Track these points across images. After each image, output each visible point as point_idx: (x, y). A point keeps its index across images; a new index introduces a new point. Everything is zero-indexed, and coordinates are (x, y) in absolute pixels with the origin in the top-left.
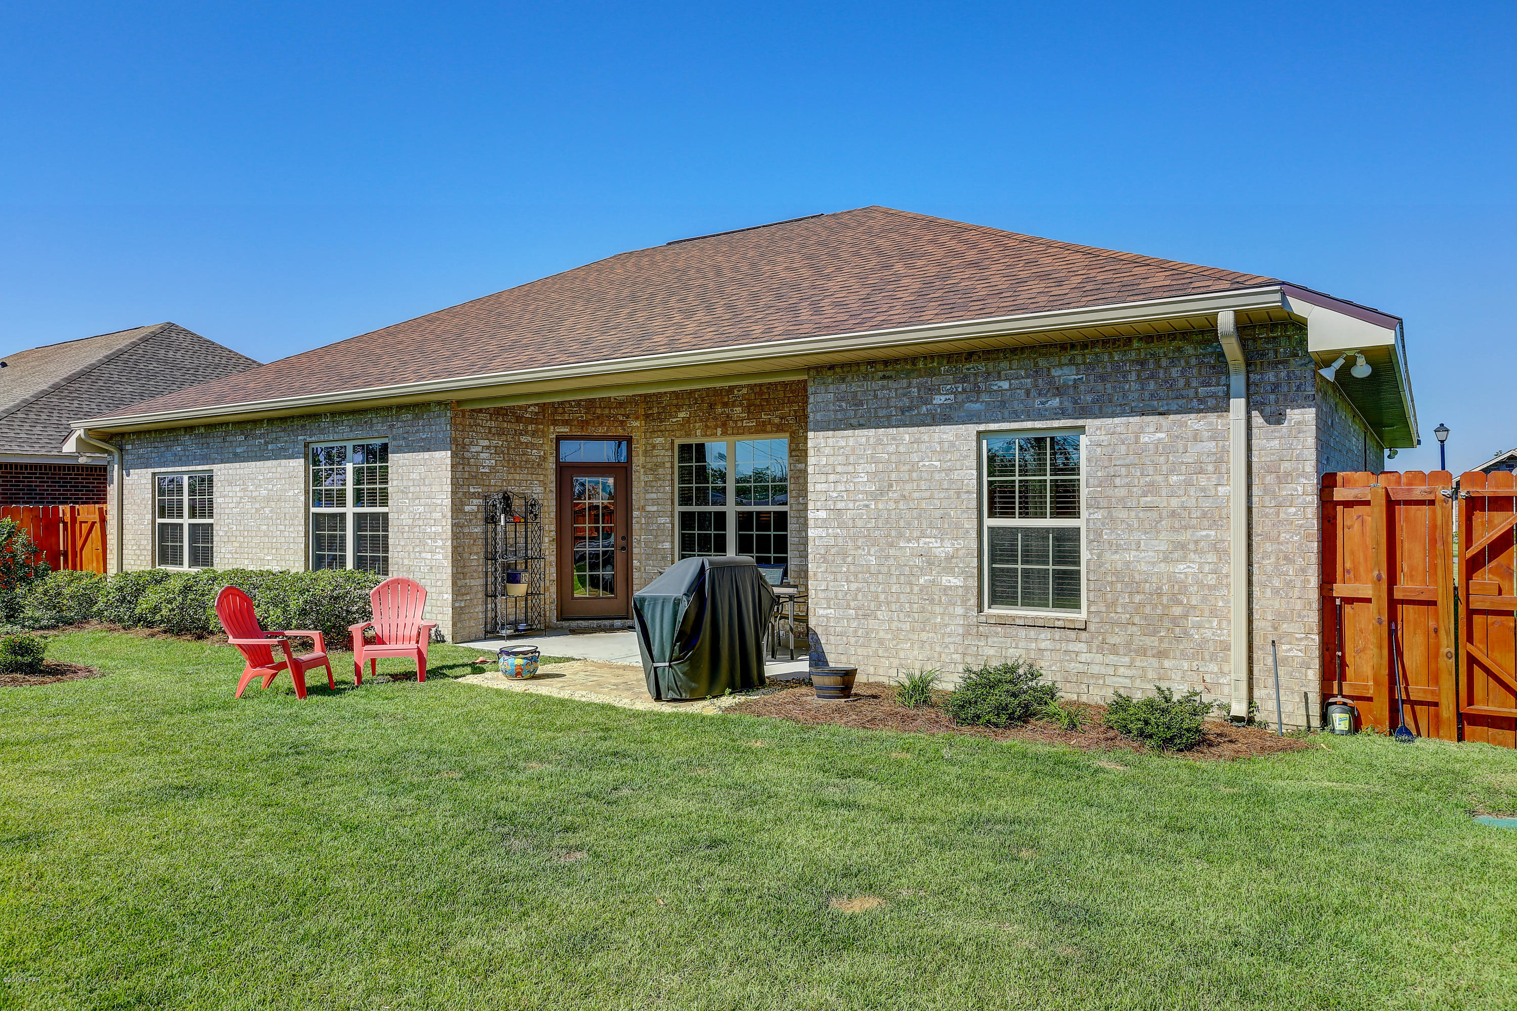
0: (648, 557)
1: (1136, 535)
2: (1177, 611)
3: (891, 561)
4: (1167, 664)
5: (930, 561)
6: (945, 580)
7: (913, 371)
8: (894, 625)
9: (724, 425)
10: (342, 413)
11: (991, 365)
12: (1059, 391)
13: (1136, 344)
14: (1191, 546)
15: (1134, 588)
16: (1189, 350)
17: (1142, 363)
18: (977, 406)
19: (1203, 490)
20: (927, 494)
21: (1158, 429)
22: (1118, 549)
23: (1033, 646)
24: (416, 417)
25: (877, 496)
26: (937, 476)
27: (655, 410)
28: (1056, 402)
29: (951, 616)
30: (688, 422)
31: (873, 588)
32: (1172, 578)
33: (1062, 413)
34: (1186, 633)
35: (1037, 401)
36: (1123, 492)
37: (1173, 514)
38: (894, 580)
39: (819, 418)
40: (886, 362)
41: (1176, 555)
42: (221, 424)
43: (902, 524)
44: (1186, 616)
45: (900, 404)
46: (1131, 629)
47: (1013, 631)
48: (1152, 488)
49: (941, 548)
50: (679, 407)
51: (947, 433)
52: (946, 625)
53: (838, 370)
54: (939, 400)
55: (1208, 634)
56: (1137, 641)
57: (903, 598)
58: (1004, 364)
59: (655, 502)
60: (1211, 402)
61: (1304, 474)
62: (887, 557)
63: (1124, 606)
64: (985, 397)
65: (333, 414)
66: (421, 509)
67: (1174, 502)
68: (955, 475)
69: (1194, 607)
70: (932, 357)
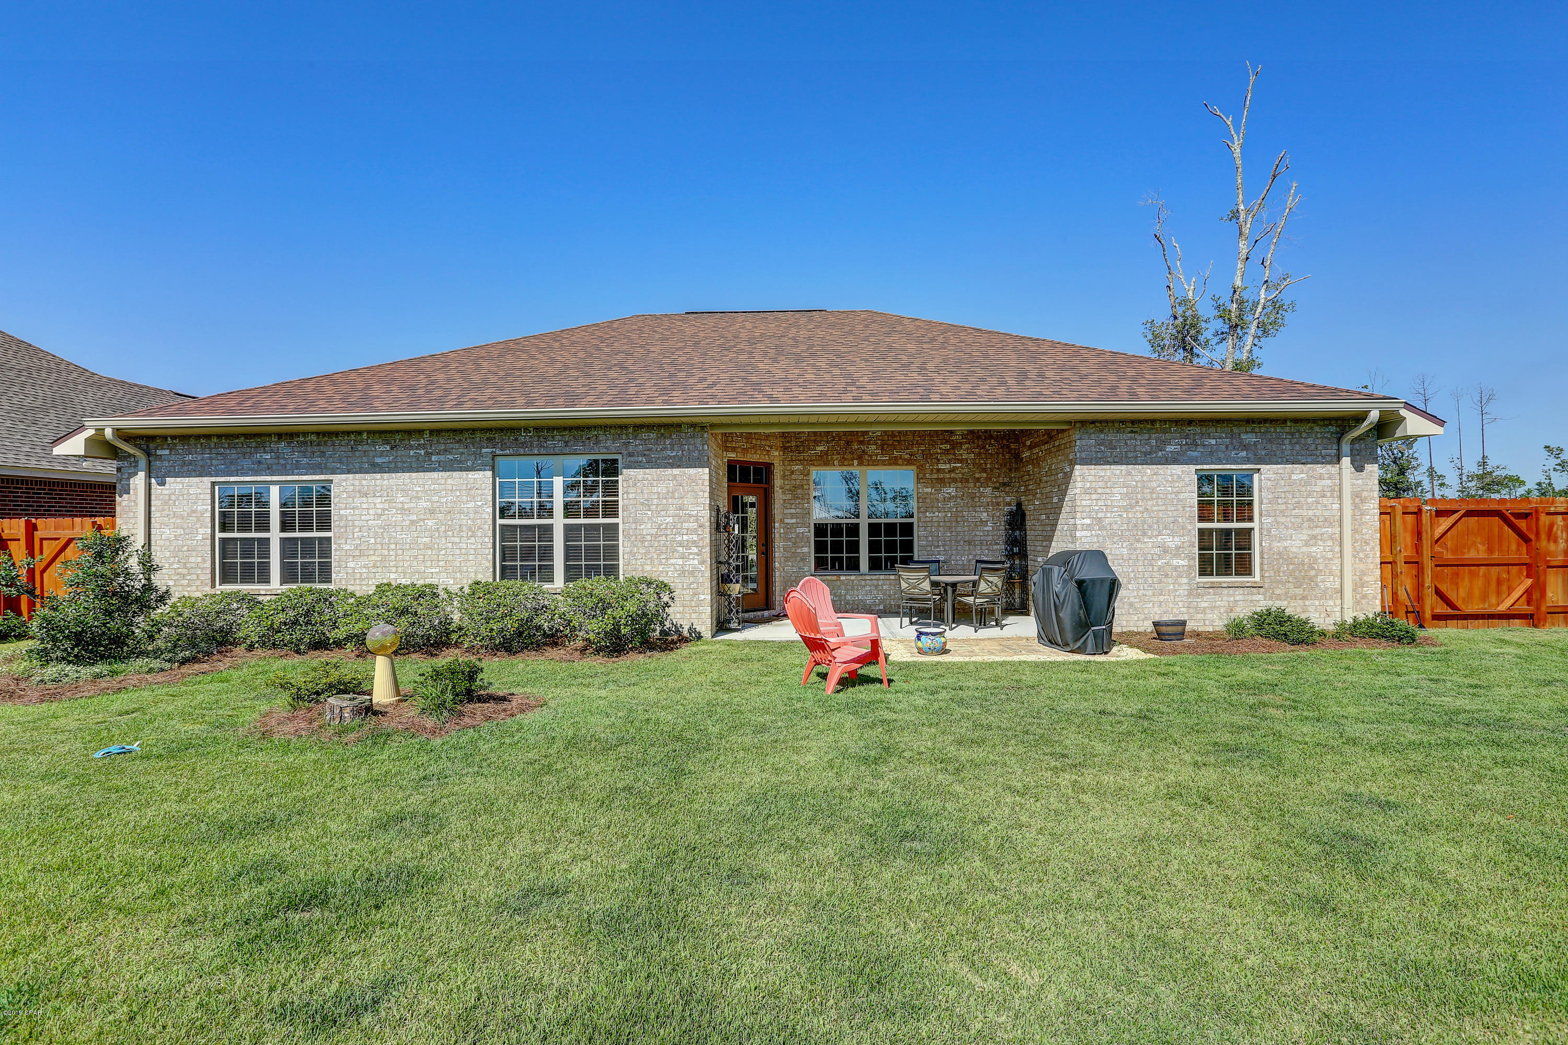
0: (787, 559)
1: (1291, 531)
2: (1312, 573)
3: (1138, 551)
4: (1307, 603)
5: (1166, 550)
6: (1175, 562)
7: (1152, 429)
8: (1141, 593)
9: (860, 458)
11: (1204, 429)
12: (1245, 447)
13: (1289, 424)
14: (1319, 537)
15: (1289, 560)
16: (1317, 429)
17: (1292, 434)
18: (1196, 454)
19: (1325, 506)
20: (1163, 508)
21: (1302, 472)
22: (1281, 540)
23: (1232, 599)
24: (662, 436)
25: (1126, 509)
26: (1169, 496)
27: (793, 444)
28: (1244, 454)
29: (1180, 584)
30: (827, 455)
31: (1125, 570)
32: (1309, 555)
33: (1248, 461)
34: (1317, 585)
35: (1233, 453)
36: (1283, 507)
37: (1310, 520)
38: (1141, 563)
39: (1084, 456)
40: (1133, 422)
41: (1311, 542)
43: (1146, 527)
44: (1316, 576)
45: (1144, 450)
46: (1288, 585)
47: (1219, 590)
48: (1298, 505)
49: (1172, 542)
50: (817, 443)
51: (1177, 469)
52: (1176, 591)
53: (1098, 425)
54: (1169, 448)
55: (1328, 585)
56: (1291, 592)
57: (1146, 575)
58: (1213, 429)
59: (792, 516)
60: (1328, 458)
61: (1373, 498)
62: (1135, 549)
63: (1284, 572)
64: (1200, 449)
66: (669, 519)
67: (1311, 513)
68: (1182, 496)
69: (1321, 571)
70: (1165, 421)
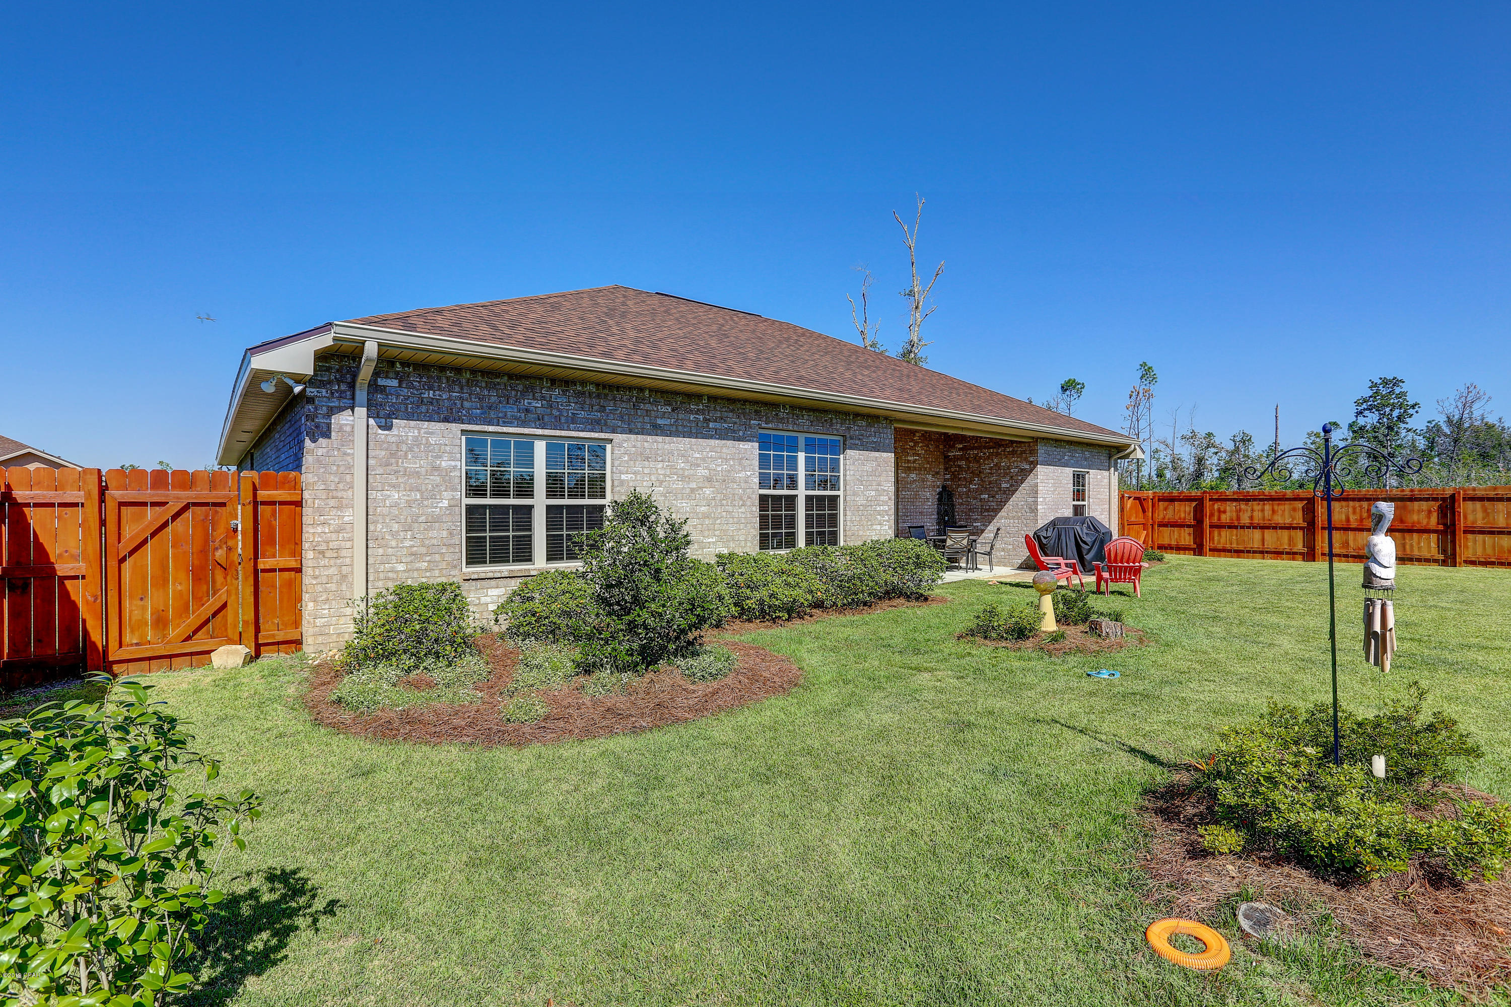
7: (1061, 445)
10: (801, 408)
17: (1098, 453)
20: (1063, 492)
24: (869, 425)
41: (1102, 513)
42: (630, 388)
51: (1068, 470)
64: (1074, 459)
65: (793, 407)
66: (873, 493)
